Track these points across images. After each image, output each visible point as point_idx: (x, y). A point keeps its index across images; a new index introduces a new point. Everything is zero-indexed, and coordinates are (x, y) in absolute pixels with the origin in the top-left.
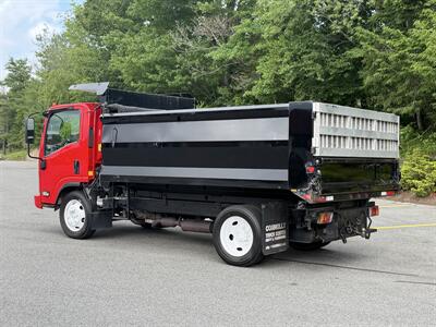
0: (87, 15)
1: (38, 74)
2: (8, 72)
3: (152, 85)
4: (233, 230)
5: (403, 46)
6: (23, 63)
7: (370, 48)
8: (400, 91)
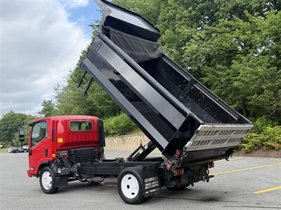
0: (76, 76)
1: (56, 106)
2: (43, 107)
3: (109, 106)
4: (129, 182)
5: (228, 74)
6: (50, 102)
7: (212, 76)
8: (230, 97)
